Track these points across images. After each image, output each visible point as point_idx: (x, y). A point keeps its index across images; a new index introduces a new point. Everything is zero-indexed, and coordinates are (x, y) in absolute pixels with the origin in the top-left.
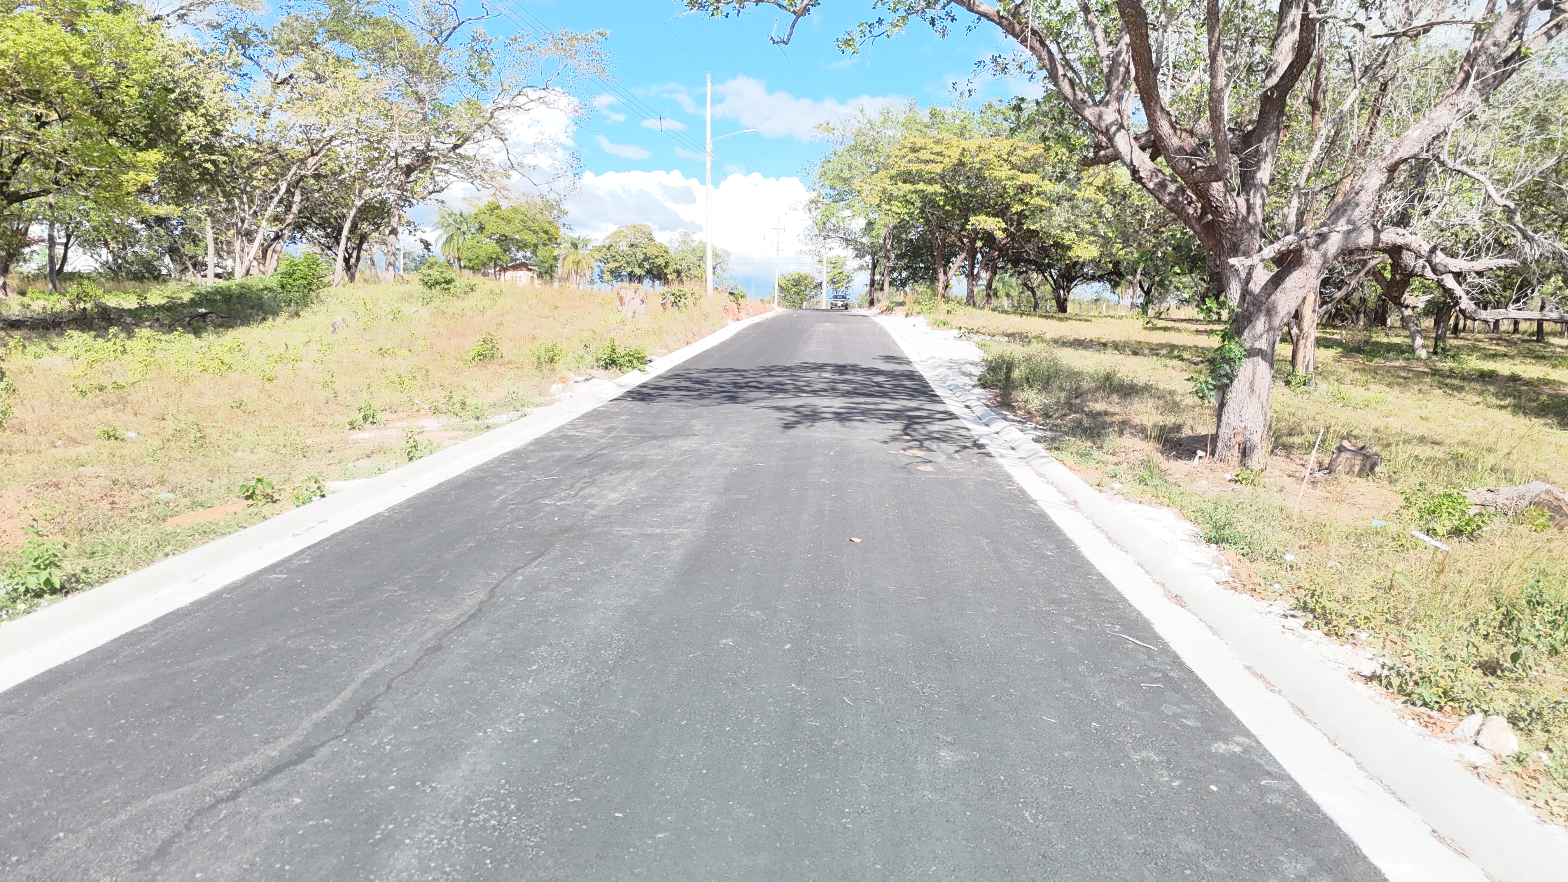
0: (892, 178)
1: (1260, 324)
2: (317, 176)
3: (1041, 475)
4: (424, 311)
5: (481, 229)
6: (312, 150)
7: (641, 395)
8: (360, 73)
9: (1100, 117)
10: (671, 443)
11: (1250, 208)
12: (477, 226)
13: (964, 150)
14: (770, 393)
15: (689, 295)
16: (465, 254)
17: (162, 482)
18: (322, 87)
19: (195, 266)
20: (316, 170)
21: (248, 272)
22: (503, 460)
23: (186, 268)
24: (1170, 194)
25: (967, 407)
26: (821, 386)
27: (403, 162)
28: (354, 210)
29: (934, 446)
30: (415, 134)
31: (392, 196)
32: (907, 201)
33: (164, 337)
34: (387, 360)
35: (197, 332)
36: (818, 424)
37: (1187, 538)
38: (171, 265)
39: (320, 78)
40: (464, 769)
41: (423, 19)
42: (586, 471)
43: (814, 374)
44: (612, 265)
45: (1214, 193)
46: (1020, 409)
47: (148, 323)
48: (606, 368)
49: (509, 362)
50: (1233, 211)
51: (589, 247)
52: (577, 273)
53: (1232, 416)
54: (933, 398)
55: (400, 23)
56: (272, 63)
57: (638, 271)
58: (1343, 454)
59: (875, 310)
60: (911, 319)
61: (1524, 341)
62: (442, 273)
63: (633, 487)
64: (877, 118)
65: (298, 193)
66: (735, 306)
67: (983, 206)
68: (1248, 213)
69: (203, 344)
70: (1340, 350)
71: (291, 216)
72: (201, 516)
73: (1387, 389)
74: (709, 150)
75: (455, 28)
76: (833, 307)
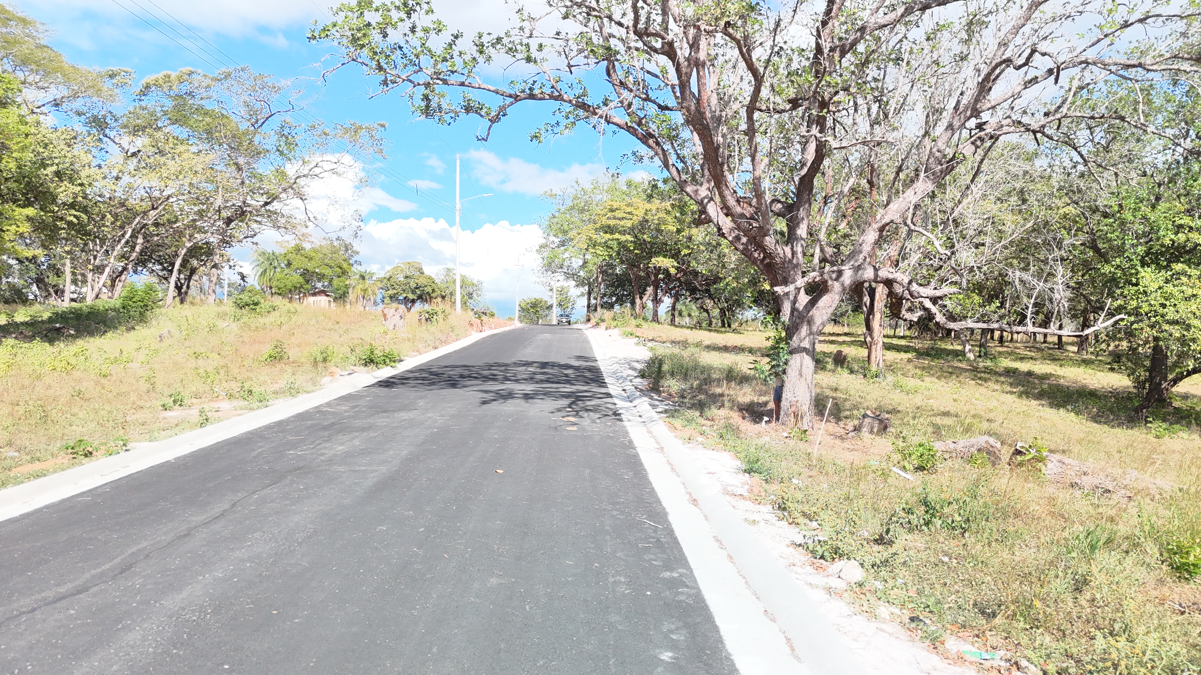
0: (596, 230)
1: (804, 330)
2: (156, 225)
3: (650, 432)
4: (234, 326)
5: (289, 264)
6: (153, 205)
7: (387, 383)
8: (194, 149)
9: (696, 191)
10: (396, 415)
11: (794, 253)
12: (286, 262)
13: (647, 210)
14: (484, 381)
15: (439, 313)
16: (274, 284)
17: (10, 444)
18: (163, 159)
19: (56, 293)
20: (156, 220)
21: (97, 297)
22: (268, 428)
23: (50, 294)
24: (743, 244)
25: (624, 390)
26: (524, 376)
27: (225, 214)
28: (185, 250)
29: (585, 414)
30: (235, 194)
31: (214, 239)
32: (607, 247)
33: (27, 345)
34: (201, 362)
35: (51, 341)
36: (510, 401)
37: (733, 470)
38: (38, 293)
39: (161, 153)
40: (185, 594)
41: (243, 111)
42: (326, 434)
43: (523, 368)
44: (391, 292)
45: (768, 244)
46: (664, 392)
47: (14, 336)
48: (366, 365)
49: (293, 362)
50: (781, 255)
51: (374, 278)
52: (364, 298)
53: (789, 393)
54: (602, 383)
55: (226, 113)
56: (125, 141)
57: (411, 296)
58: (866, 420)
59: (589, 325)
60: (610, 331)
61: (1049, 348)
62: (250, 297)
63: (357, 442)
64: (588, 187)
65: (140, 237)
66: (479, 321)
67: (662, 250)
68: (793, 257)
69: (55, 350)
70: (914, 354)
71: (134, 254)
72: (37, 466)
73: (936, 380)
74: (458, 208)
75: (267, 118)
76: (559, 323)
